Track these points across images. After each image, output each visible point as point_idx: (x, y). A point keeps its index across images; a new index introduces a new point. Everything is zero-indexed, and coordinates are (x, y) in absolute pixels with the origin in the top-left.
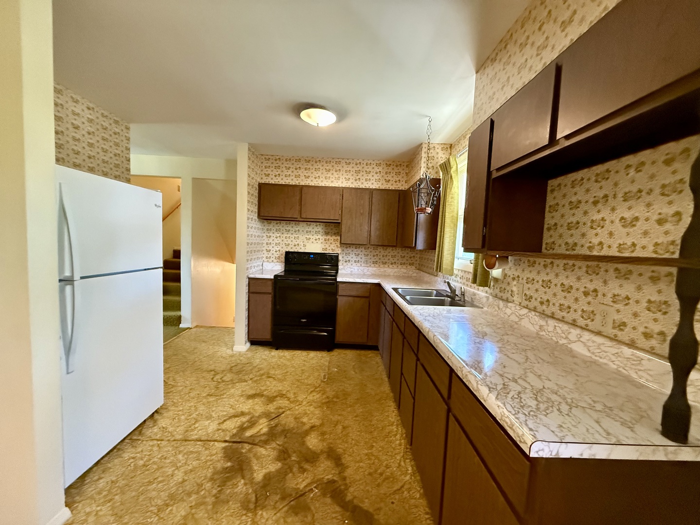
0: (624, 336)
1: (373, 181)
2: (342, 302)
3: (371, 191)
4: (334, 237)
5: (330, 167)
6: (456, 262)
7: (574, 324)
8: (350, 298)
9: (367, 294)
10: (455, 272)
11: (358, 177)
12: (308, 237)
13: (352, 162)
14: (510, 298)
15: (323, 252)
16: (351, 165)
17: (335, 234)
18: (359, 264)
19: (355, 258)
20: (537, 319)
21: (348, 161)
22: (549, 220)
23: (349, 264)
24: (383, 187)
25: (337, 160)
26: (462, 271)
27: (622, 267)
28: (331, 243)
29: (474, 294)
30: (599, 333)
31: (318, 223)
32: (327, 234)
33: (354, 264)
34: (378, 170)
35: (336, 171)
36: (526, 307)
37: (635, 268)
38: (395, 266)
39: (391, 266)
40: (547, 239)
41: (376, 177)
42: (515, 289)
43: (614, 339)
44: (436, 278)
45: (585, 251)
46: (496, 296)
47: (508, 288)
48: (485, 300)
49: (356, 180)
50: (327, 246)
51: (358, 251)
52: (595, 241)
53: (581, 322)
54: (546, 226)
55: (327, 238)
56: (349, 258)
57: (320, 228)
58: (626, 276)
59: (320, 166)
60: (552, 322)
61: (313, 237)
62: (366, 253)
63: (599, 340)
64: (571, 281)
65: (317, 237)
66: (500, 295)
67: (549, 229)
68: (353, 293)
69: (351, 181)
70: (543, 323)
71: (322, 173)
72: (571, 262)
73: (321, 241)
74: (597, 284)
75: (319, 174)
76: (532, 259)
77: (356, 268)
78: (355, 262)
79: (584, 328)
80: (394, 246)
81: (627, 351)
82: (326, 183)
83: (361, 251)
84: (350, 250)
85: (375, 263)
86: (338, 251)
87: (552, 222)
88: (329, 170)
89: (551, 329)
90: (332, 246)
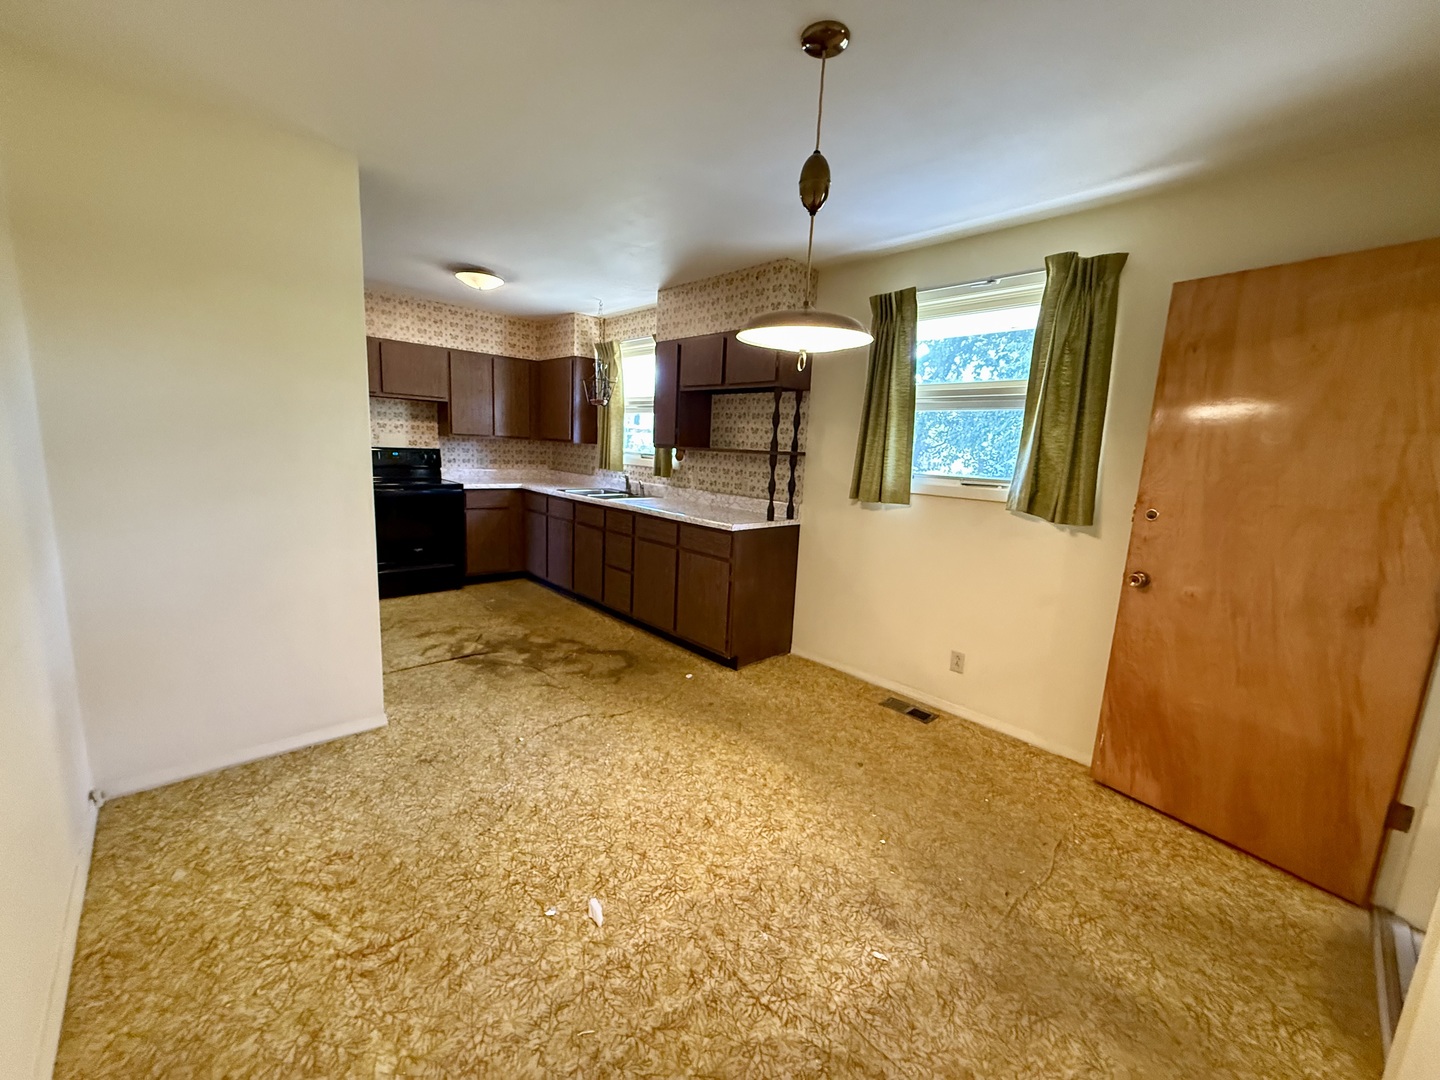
0: (755, 494)
1: (491, 344)
2: (471, 517)
3: (492, 359)
4: (426, 424)
5: (424, 314)
6: (625, 456)
7: (731, 493)
8: (484, 512)
9: (506, 504)
10: (625, 468)
11: (470, 336)
12: (381, 422)
13: (459, 311)
14: (687, 485)
15: (410, 447)
16: (459, 316)
17: (428, 418)
18: (470, 465)
19: (463, 456)
20: (709, 496)
21: (453, 309)
22: (713, 425)
23: (455, 465)
24: (506, 354)
25: (436, 305)
26: (632, 466)
27: (753, 455)
28: (423, 433)
29: (652, 487)
30: (744, 495)
31: (397, 400)
32: (415, 417)
33: (463, 465)
34: (499, 329)
35: (435, 322)
36: (701, 489)
37: (758, 456)
38: (522, 466)
39: (516, 466)
40: (712, 438)
41: (496, 338)
42: (691, 477)
43: (750, 497)
44: (593, 477)
45: (735, 447)
46: (674, 485)
47: (685, 477)
48: (664, 491)
49: (467, 340)
50: (417, 437)
51: (468, 445)
52: (741, 441)
53: (735, 491)
54: (712, 428)
55: (416, 424)
56: (455, 455)
57: (401, 409)
58: (754, 460)
59: (408, 310)
60: (719, 495)
61: (390, 423)
62: (480, 448)
63: (744, 498)
64: (728, 466)
65: (399, 423)
66: (677, 483)
67: (714, 430)
68: (488, 504)
69: (460, 340)
70: (714, 497)
71: (413, 323)
72: (728, 454)
73: (405, 429)
74: (742, 466)
75: (408, 323)
76: (703, 452)
77: (466, 470)
78: (464, 461)
79: (737, 494)
80: (527, 438)
81: (756, 501)
82: (420, 339)
83: (472, 447)
84: (455, 444)
85: (494, 462)
86: (436, 445)
87: (716, 426)
88: (424, 319)
89: (718, 500)
90: (426, 438)
